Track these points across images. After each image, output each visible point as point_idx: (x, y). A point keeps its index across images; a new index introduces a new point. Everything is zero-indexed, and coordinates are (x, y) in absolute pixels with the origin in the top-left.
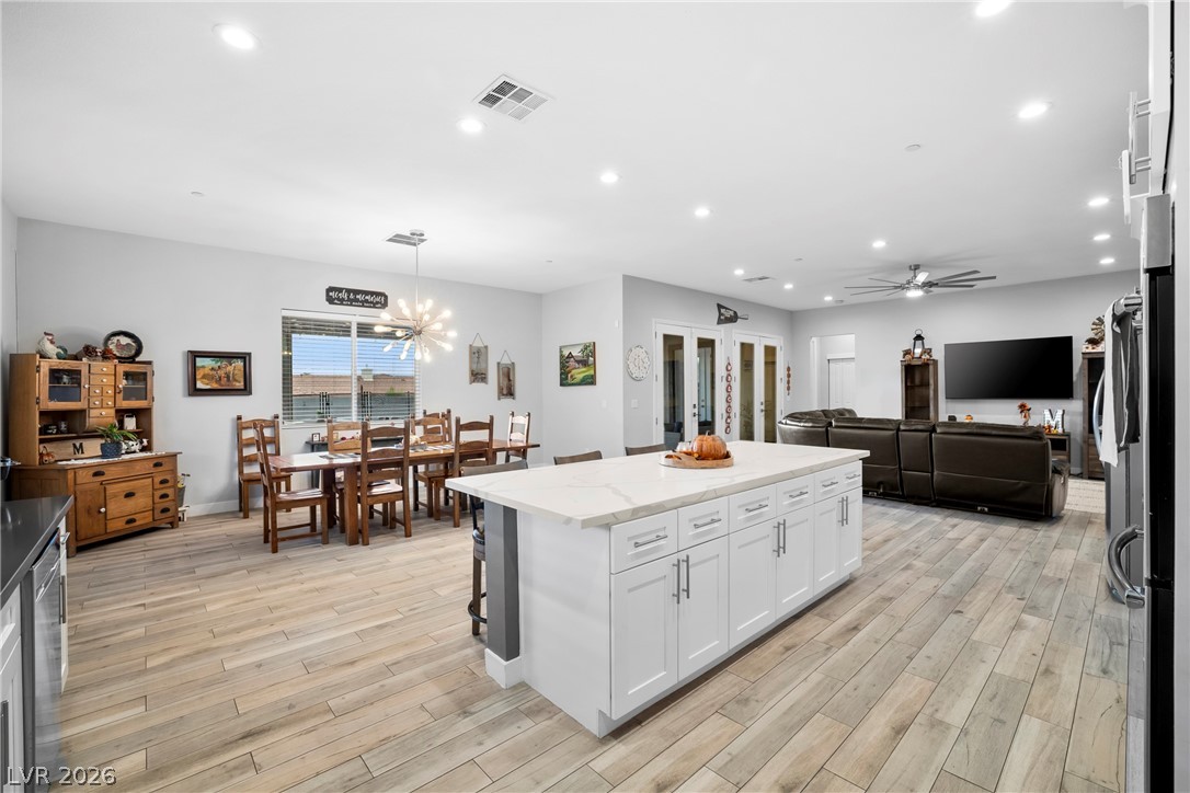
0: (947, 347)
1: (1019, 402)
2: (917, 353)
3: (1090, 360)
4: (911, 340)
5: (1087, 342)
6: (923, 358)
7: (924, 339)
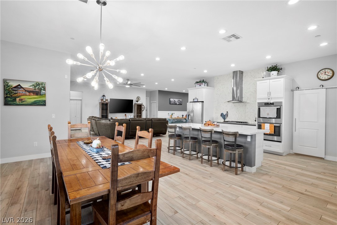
0: (111, 99)
2: (104, 100)
3: (137, 105)
4: (102, 96)
5: (136, 101)
6: (106, 102)
7: (105, 96)
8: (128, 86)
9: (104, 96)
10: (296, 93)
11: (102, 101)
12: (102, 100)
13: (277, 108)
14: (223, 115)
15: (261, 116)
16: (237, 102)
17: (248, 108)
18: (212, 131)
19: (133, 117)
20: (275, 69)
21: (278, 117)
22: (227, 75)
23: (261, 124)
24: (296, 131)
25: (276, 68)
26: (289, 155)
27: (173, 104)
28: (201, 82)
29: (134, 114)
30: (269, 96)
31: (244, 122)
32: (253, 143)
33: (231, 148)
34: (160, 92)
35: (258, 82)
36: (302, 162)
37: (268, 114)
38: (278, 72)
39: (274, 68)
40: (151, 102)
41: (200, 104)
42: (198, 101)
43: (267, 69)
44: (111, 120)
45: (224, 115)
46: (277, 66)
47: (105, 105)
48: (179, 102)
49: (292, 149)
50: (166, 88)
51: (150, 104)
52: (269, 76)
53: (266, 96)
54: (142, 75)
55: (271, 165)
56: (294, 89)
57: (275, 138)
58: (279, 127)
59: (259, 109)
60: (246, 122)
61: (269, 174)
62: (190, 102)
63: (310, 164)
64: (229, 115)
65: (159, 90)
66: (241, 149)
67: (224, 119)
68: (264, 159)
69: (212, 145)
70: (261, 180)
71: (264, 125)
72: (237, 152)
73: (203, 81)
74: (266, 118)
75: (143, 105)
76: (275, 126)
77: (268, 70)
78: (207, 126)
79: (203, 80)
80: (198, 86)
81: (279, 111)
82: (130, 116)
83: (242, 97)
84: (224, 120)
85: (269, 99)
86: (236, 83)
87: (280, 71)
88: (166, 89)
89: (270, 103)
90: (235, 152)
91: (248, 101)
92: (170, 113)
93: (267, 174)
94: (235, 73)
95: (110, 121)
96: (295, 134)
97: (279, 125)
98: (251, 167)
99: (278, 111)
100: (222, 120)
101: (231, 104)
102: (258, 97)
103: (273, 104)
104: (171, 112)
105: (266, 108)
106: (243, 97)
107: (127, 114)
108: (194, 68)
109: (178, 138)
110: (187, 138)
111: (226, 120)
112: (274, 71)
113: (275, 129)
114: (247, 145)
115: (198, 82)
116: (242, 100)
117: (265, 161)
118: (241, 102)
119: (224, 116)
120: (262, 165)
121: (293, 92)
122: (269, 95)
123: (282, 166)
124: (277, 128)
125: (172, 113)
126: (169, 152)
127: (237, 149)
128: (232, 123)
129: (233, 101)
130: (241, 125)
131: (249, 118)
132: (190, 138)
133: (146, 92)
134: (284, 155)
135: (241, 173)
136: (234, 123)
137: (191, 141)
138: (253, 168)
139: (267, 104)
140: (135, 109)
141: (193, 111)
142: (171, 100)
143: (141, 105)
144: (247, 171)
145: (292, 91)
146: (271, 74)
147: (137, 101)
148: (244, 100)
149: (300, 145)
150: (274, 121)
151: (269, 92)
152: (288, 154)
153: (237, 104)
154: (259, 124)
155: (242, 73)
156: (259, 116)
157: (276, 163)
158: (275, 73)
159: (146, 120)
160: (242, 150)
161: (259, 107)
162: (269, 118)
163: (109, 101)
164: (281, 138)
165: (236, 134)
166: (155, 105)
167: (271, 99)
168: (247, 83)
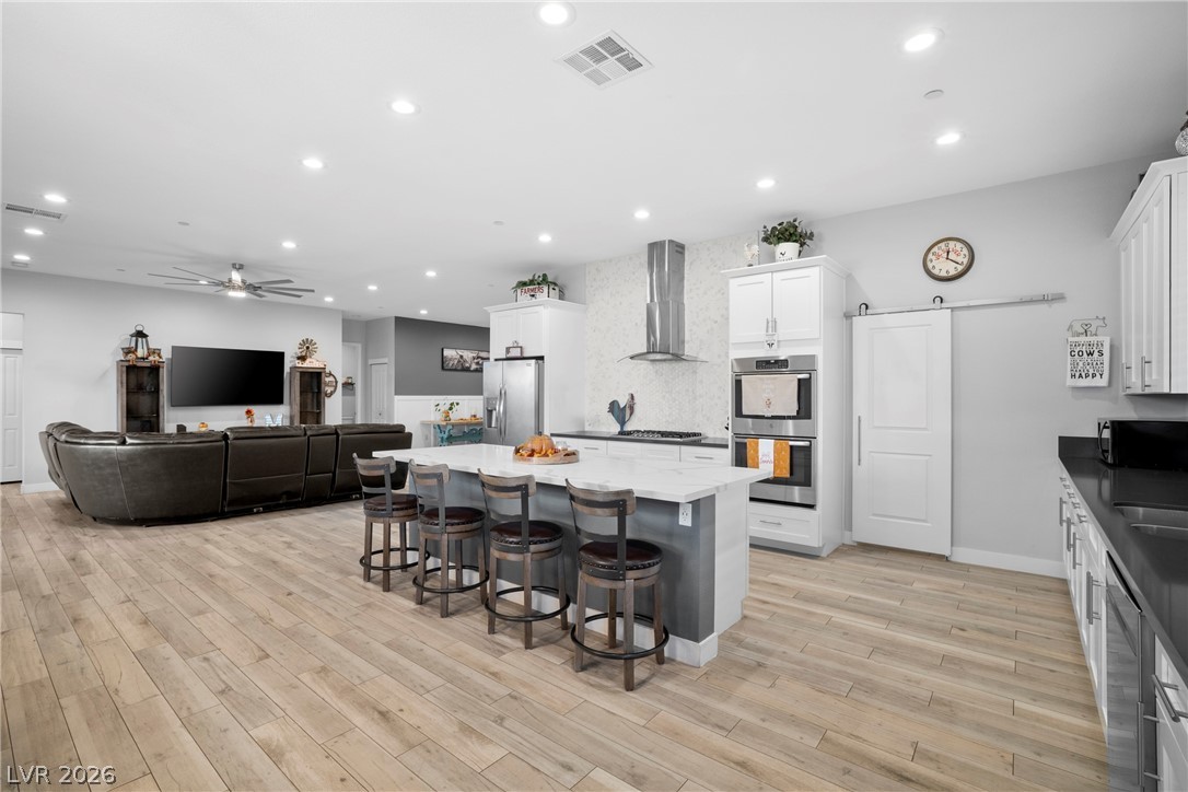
0: (175, 349)
1: (245, 408)
2: (141, 353)
3: (301, 373)
4: (132, 336)
5: (299, 358)
6: (151, 358)
7: (145, 336)
8: (242, 295)
9: (140, 334)
10: (860, 323)
11: (131, 357)
12: (128, 351)
13: (799, 380)
14: (616, 409)
15: (745, 412)
16: (665, 360)
17: (701, 382)
18: (526, 486)
19: (287, 423)
20: (791, 234)
21: (802, 414)
22: (630, 259)
23: (746, 440)
24: (862, 461)
25: (792, 231)
26: (843, 550)
27: (456, 370)
28: (538, 281)
29: (291, 408)
30: (770, 332)
31: (688, 435)
32: (703, 532)
33: (603, 567)
34: (402, 323)
35: (733, 282)
36: (886, 579)
37: (769, 404)
38: (801, 246)
39: (788, 232)
40: (370, 362)
41: (529, 365)
42: (525, 355)
43: (762, 235)
44: (129, 441)
45: (622, 406)
46: (796, 223)
47: (147, 372)
48: (478, 363)
49: (849, 526)
50: (423, 308)
51: (367, 368)
52: (772, 258)
53: (760, 334)
54: (289, 245)
55: (779, 611)
56: (854, 310)
57: (796, 493)
58: (807, 451)
59: (738, 384)
60: (695, 435)
61: (771, 662)
62: (496, 360)
63: (909, 587)
64: (636, 408)
65: (397, 318)
66: (650, 565)
67: (622, 423)
68: (752, 582)
69: (533, 548)
70: (731, 710)
71: (757, 444)
72: (630, 583)
73: (544, 280)
74: (762, 417)
75: (330, 374)
76: (791, 447)
77: (766, 240)
78: (525, 460)
79: (545, 275)
80: (524, 298)
81: (805, 389)
82: (272, 417)
83: (681, 342)
84: (622, 428)
85: (771, 345)
86: (660, 287)
87: (808, 241)
88: (424, 313)
89: (777, 362)
90: (620, 585)
91: (702, 357)
92: (441, 403)
93: (760, 665)
94: (655, 248)
95: (124, 443)
96: (859, 473)
97: (807, 443)
98: (696, 639)
99: (803, 389)
100: (615, 428)
101: (643, 365)
102: (731, 341)
103: (784, 363)
104: (445, 400)
105: (761, 379)
106: (687, 338)
107: (257, 410)
108: (496, 222)
109: (401, 513)
110: (433, 513)
111: (628, 428)
112: (788, 241)
113: (795, 460)
114: (678, 545)
115: (524, 284)
116: (680, 353)
117: (757, 591)
118: (678, 357)
119: (620, 412)
120: (747, 612)
121: (849, 321)
122: (770, 329)
123: (820, 610)
124: (799, 457)
125: (452, 404)
126: (368, 578)
127: (631, 569)
128: (646, 437)
129: (652, 356)
130: (676, 447)
131: (708, 419)
132: (442, 514)
133: (344, 320)
134: (824, 554)
135: (653, 675)
136: (651, 437)
137: (449, 529)
138: (703, 642)
139: (767, 366)
140: (291, 389)
141: (503, 394)
142: (447, 353)
143: (320, 373)
144: (679, 659)
145: (848, 316)
146: (778, 255)
147: (302, 358)
148: (688, 351)
149: (874, 515)
150: (790, 428)
151: (770, 320)
152: (836, 550)
153: (666, 366)
154: (739, 440)
155: (679, 249)
156: (738, 412)
157: (798, 595)
158: (789, 248)
159: (309, 433)
160: (655, 569)
161: (738, 378)
162: (773, 417)
163: (166, 355)
164: (815, 490)
165: (624, 501)
166: (385, 373)
167: (778, 346)
168: (698, 289)
